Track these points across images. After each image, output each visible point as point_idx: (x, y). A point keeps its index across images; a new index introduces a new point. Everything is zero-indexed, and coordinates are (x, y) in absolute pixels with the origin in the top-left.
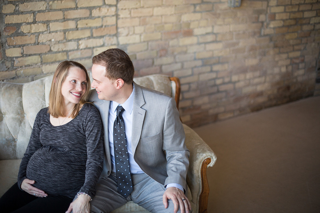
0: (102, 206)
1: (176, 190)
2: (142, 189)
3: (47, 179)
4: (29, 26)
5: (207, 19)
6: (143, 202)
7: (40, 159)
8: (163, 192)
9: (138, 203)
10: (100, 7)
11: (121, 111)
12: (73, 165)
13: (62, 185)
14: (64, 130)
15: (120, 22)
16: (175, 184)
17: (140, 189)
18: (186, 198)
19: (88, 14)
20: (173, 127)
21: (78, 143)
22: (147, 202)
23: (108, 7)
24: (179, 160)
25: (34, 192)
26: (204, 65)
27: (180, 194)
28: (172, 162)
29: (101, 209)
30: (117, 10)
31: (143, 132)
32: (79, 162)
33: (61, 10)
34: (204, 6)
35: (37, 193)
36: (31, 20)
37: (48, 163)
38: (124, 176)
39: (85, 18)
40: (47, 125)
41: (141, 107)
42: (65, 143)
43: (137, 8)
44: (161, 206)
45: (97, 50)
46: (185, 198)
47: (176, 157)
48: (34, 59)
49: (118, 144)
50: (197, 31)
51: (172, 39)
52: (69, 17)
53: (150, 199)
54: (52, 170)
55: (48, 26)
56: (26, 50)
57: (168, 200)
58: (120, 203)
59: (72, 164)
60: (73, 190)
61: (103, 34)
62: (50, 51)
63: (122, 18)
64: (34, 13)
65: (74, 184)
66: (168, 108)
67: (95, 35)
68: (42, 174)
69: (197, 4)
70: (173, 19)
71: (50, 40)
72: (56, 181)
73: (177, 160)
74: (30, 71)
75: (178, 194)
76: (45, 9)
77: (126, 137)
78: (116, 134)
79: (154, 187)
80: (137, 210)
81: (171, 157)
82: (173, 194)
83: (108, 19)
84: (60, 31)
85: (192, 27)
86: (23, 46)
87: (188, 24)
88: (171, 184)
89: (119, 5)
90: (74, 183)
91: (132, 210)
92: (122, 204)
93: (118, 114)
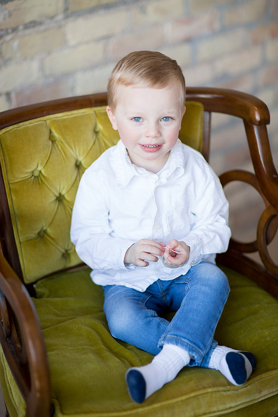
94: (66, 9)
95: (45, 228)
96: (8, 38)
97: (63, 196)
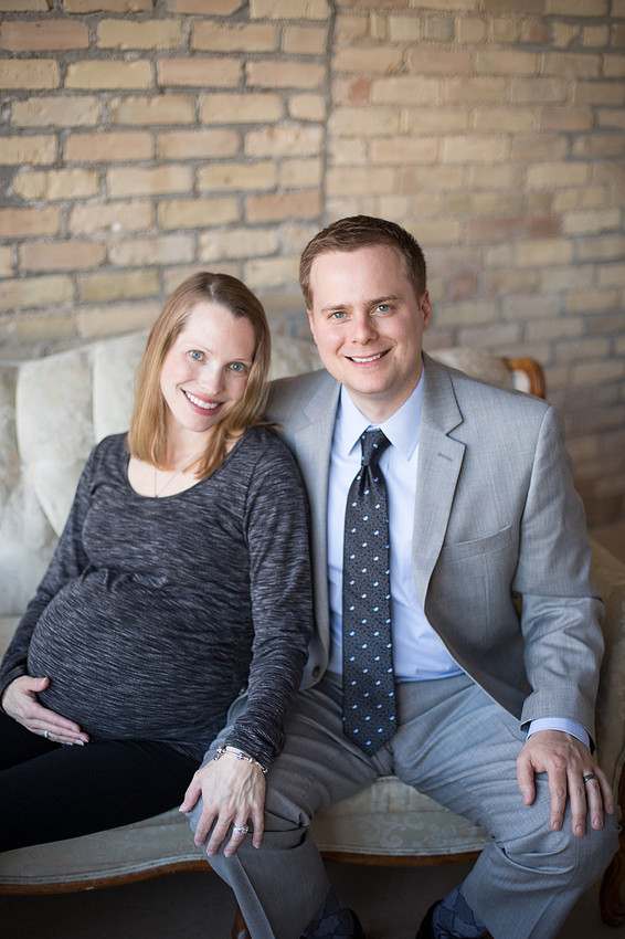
0: (304, 792)
1: (566, 741)
2: (432, 736)
3: (96, 686)
4: (40, 176)
5: (606, 185)
6: (435, 779)
7: (75, 616)
8: (515, 746)
9: (417, 782)
10: (271, 125)
11: (375, 446)
12: (191, 640)
13: (151, 710)
14: (168, 512)
15: (333, 178)
16: (563, 720)
17: (427, 734)
18: (599, 773)
19: (231, 148)
20: (555, 507)
21: (209, 565)
22: (451, 780)
23: (296, 127)
24: (573, 632)
25: (44, 725)
26: (589, 334)
27: (578, 754)
28: (548, 639)
29: (299, 805)
30: (326, 138)
31: (452, 521)
32: (212, 631)
33: (145, 128)
34: (599, 141)
35: (54, 728)
36: (47, 155)
37: (100, 631)
38: (370, 680)
39: (222, 160)
40: (115, 487)
41: (447, 431)
42: (166, 558)
43: (388, 137)
44: (510, 799)
45: (254, 269)
46: (593, 771)
47: (560, 620)
48: (53, 289)
49: (358, 565)
50: (574, 223)
51: (495, 243)
52: (171, 153)
53: (467, 769)
54: (117, 655)
55: (102, 179)
56: (29, 257)
57: (536, 776)
58: (357, 782)
59: (185, 638)
60: (192, 729)
61: (277, 216)
62: (106, 263)
63: (342, 167)
64: (59, 132)
65: (193, 707)
66: (545, 437)
67: (252, 217)
68: (79, 671)
69: (579, 133)
70: (502, 178)
71: (108, 228)
72: (128, 696)
73: (564, 632)
74: (36, 325)
75: (571, 753)
76: (93, 121)
77: (389, 542)
78: (354, 531)
79: (477, 727)
80: (410, 807)
81: (543, 621)
82: (556, 754)
83: (297, 166)
84: (142, 198)
85: (558, 206)
86: (21, 241)
87: (547, 198)
88: (545, 719)
89: (333, 123)
90: (194, 704)
91: (394, 805)
92: (362, 785)
93: (368, 458)
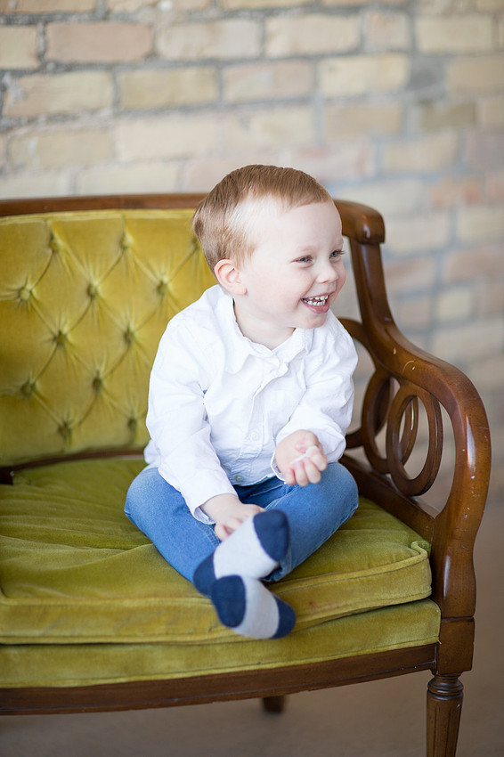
94: (116, 103)
95: (32, 381)
96: (21, 132)
97: (65, 336)
